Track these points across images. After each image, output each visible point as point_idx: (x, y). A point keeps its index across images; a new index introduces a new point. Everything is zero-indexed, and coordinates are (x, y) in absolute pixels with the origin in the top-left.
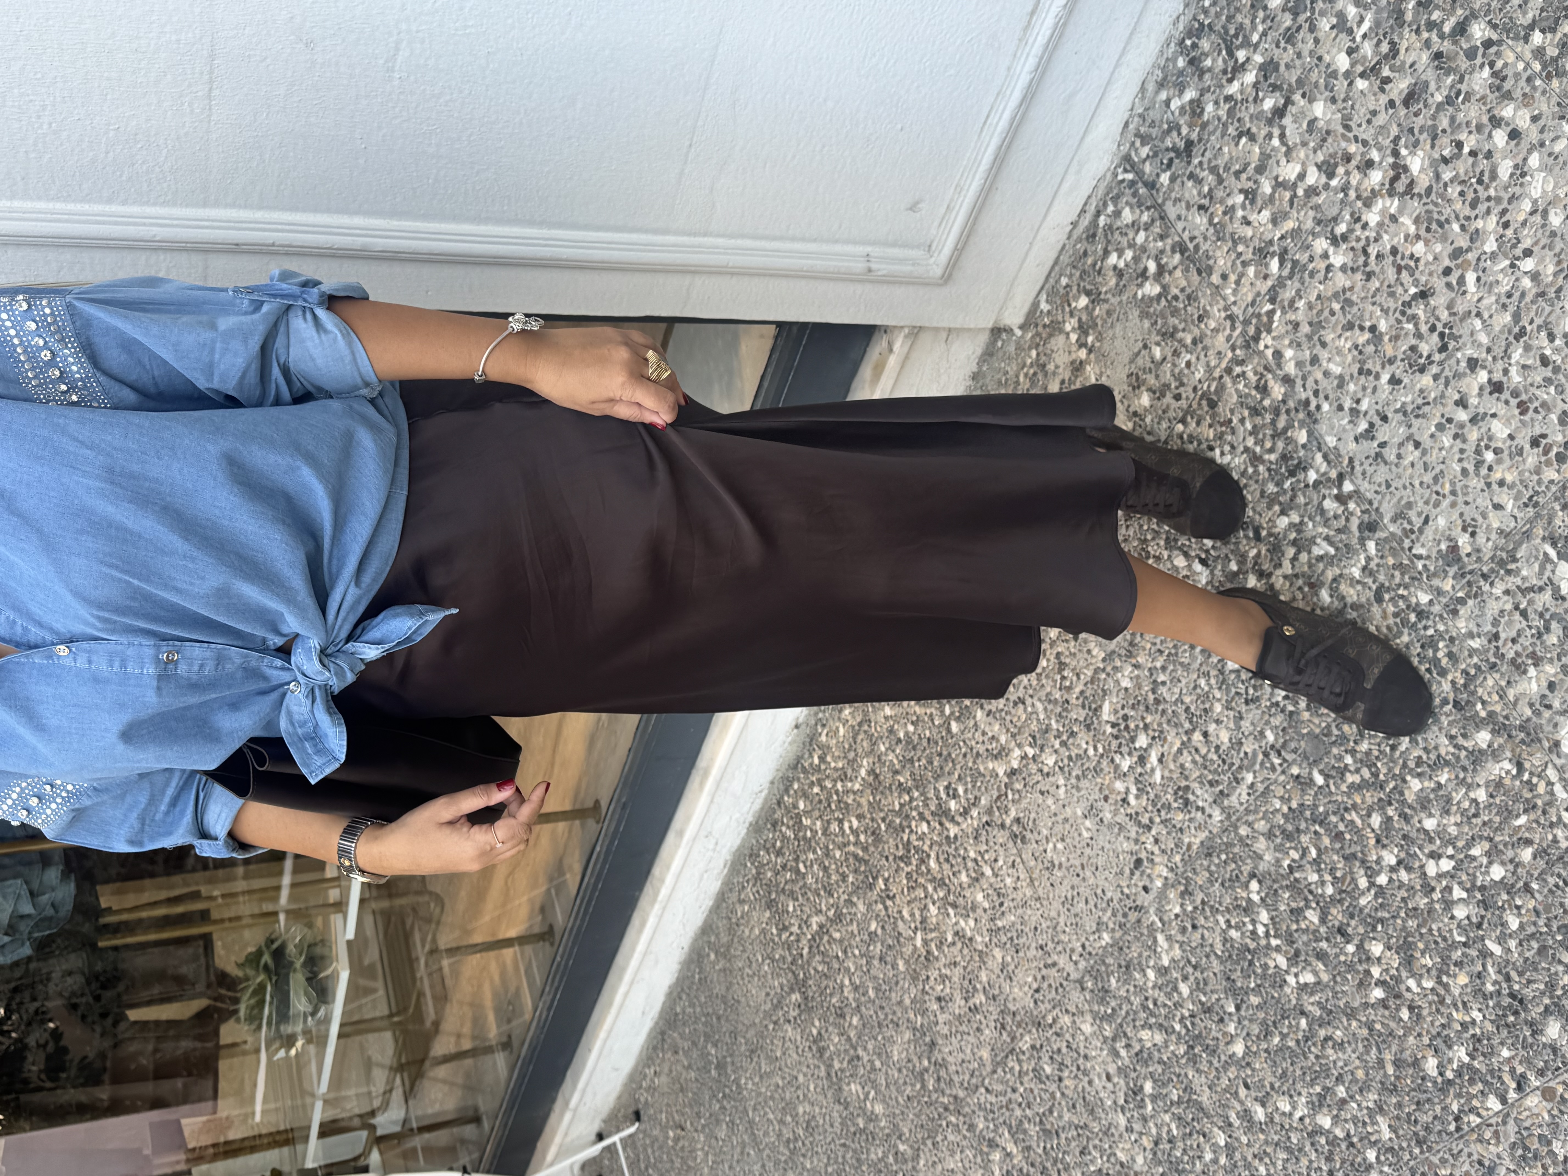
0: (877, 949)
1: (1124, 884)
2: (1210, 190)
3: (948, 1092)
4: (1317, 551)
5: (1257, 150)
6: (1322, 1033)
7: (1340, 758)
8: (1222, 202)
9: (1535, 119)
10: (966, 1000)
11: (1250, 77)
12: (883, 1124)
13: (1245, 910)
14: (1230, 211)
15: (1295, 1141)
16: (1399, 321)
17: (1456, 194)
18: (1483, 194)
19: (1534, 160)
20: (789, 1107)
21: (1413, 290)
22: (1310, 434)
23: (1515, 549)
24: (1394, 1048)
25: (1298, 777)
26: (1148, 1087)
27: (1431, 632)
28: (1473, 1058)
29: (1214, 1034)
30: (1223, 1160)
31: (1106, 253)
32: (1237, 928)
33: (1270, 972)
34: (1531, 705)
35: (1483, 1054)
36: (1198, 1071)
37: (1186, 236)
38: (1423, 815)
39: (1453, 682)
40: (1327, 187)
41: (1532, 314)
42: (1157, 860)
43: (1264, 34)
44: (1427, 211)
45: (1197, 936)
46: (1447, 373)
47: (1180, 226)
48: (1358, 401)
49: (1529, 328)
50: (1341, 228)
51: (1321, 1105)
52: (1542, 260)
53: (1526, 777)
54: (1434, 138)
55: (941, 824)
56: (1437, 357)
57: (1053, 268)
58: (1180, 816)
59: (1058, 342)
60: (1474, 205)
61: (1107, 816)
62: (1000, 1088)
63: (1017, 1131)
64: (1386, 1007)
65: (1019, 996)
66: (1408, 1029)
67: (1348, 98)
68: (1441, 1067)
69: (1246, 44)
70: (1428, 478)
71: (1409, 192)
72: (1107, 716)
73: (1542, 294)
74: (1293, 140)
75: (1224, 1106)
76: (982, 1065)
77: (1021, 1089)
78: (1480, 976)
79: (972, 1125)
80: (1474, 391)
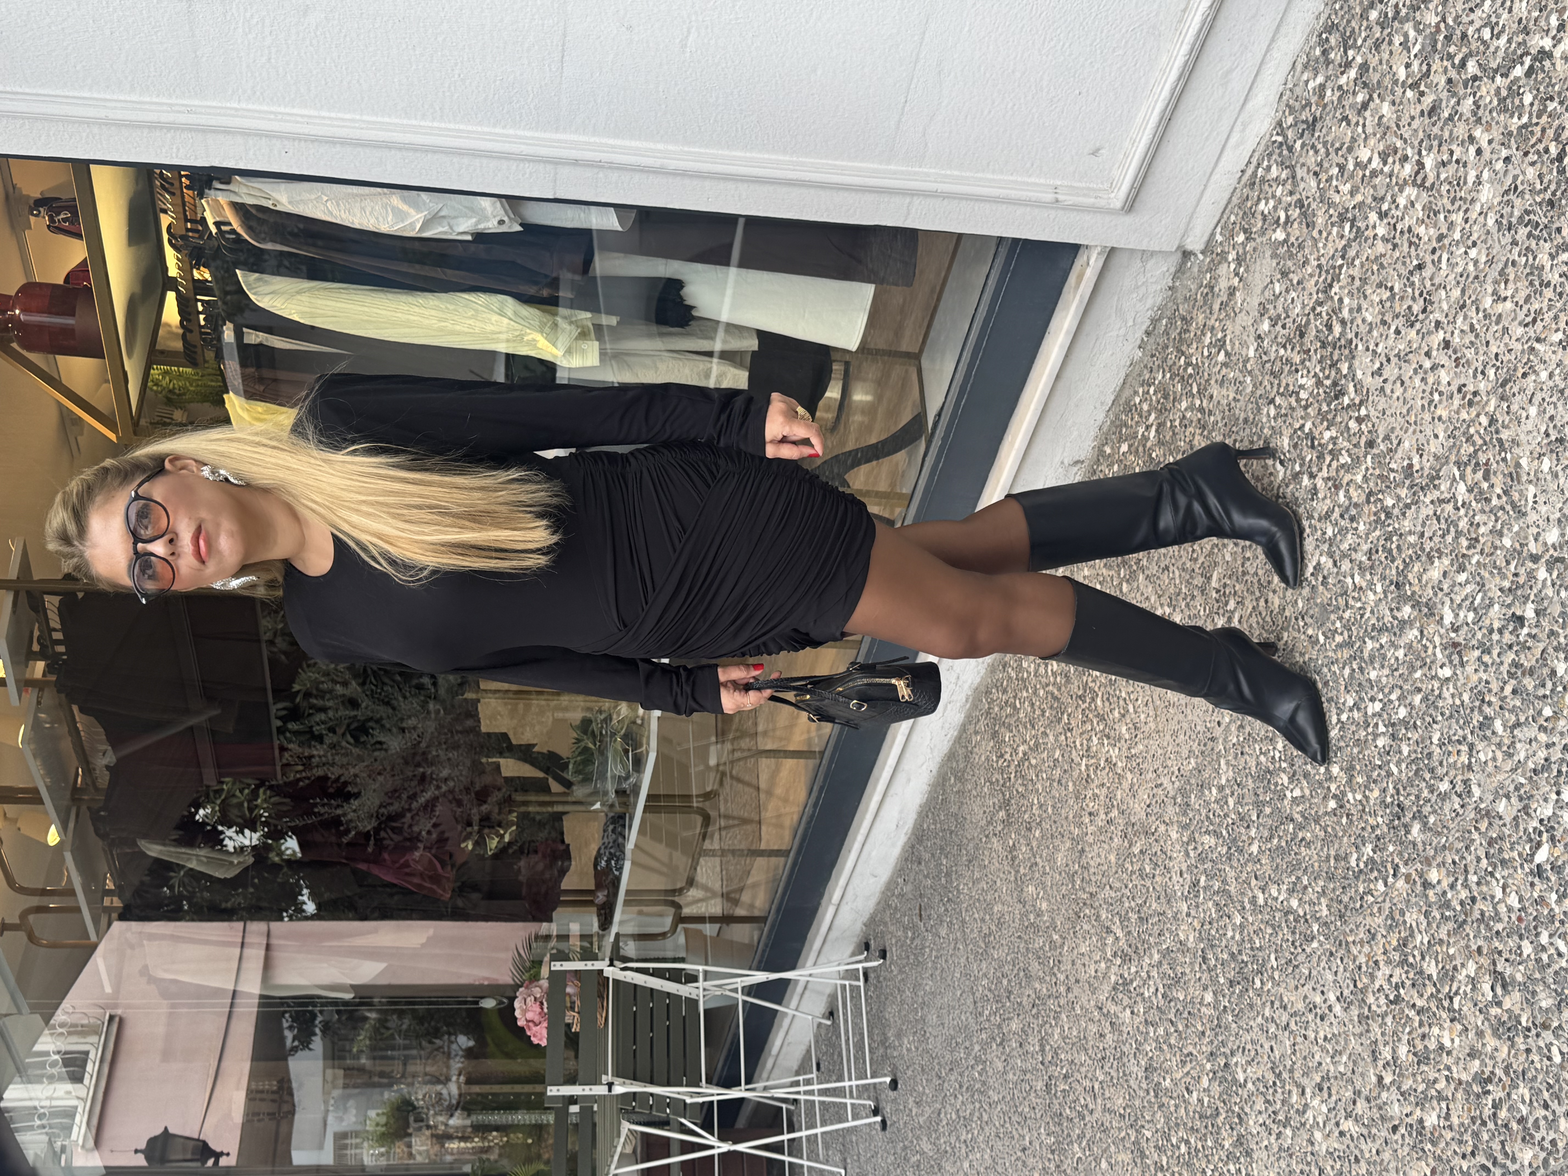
0: (1057, 773)
2: (1322, 160)
4: (1342, 461)
5: (1350, 134)
6: (1300, 835)
7: (1333, 623)
8: (1326, 172)
9: (1490, 142)
10: (1106, 814)
11: (1353, 73)
12: (1045, 918)
14: (1329, 180)
15: (1277, 919)
16: (1405, 285)
17: (1445, 192)
18: (1458, 195)
19: (1486, 175)
20: (988, 908)
21: (1415, 262)
22: (1350, 368)
23: (1440, 469)
24: (1336, 846)
25: (1311, 636)
26: (1203, 881)
27: (1390, 529)
28: (1374, 852)
29: (1243, 837)
30: (1237, 937)
31: (1259, 200)
32: (1265, 754)
33: (1279, 788)
34: (1433, 588)
35: (1380, 850)
36: (1231, 867)
37: (1304, 195)
38: (1371, 668)
39: (1397, 568)
40: (1382, 171)
41: (1471, 291)
43: (1365, 40)
44: (1430, 202)
45: (1242, 761)
46: (1424, 330)
47: (1302, 185)
48: (1377, 345)
49: (1467, 302)
50: (1385, 207)
51: (1293, 891)
52: (1480, 251)
53: (1424, 641)
54: (1440, 145)
56: (1421, 317)
57: (1226, 207)
59: (1223, 270)
60: (1453, 202)
62: (1117, 885)
63: (1124, 920)
64: (1335, 815)
65: (1138, 810)
66: (1345, 831)
67: (1401, 103)
68: (1358, 860)
69: (1354, 46)
70: (1404, 411)
71: (1422, 185)
72: (1214, 583)
73: (1476, 277)
74: (1369, 130)
75: (1243, 894)
76: (1110, 867)
77: (1130, 886)
78: (1384, 791)
79: (1098, 916)
80: (1435, 346)
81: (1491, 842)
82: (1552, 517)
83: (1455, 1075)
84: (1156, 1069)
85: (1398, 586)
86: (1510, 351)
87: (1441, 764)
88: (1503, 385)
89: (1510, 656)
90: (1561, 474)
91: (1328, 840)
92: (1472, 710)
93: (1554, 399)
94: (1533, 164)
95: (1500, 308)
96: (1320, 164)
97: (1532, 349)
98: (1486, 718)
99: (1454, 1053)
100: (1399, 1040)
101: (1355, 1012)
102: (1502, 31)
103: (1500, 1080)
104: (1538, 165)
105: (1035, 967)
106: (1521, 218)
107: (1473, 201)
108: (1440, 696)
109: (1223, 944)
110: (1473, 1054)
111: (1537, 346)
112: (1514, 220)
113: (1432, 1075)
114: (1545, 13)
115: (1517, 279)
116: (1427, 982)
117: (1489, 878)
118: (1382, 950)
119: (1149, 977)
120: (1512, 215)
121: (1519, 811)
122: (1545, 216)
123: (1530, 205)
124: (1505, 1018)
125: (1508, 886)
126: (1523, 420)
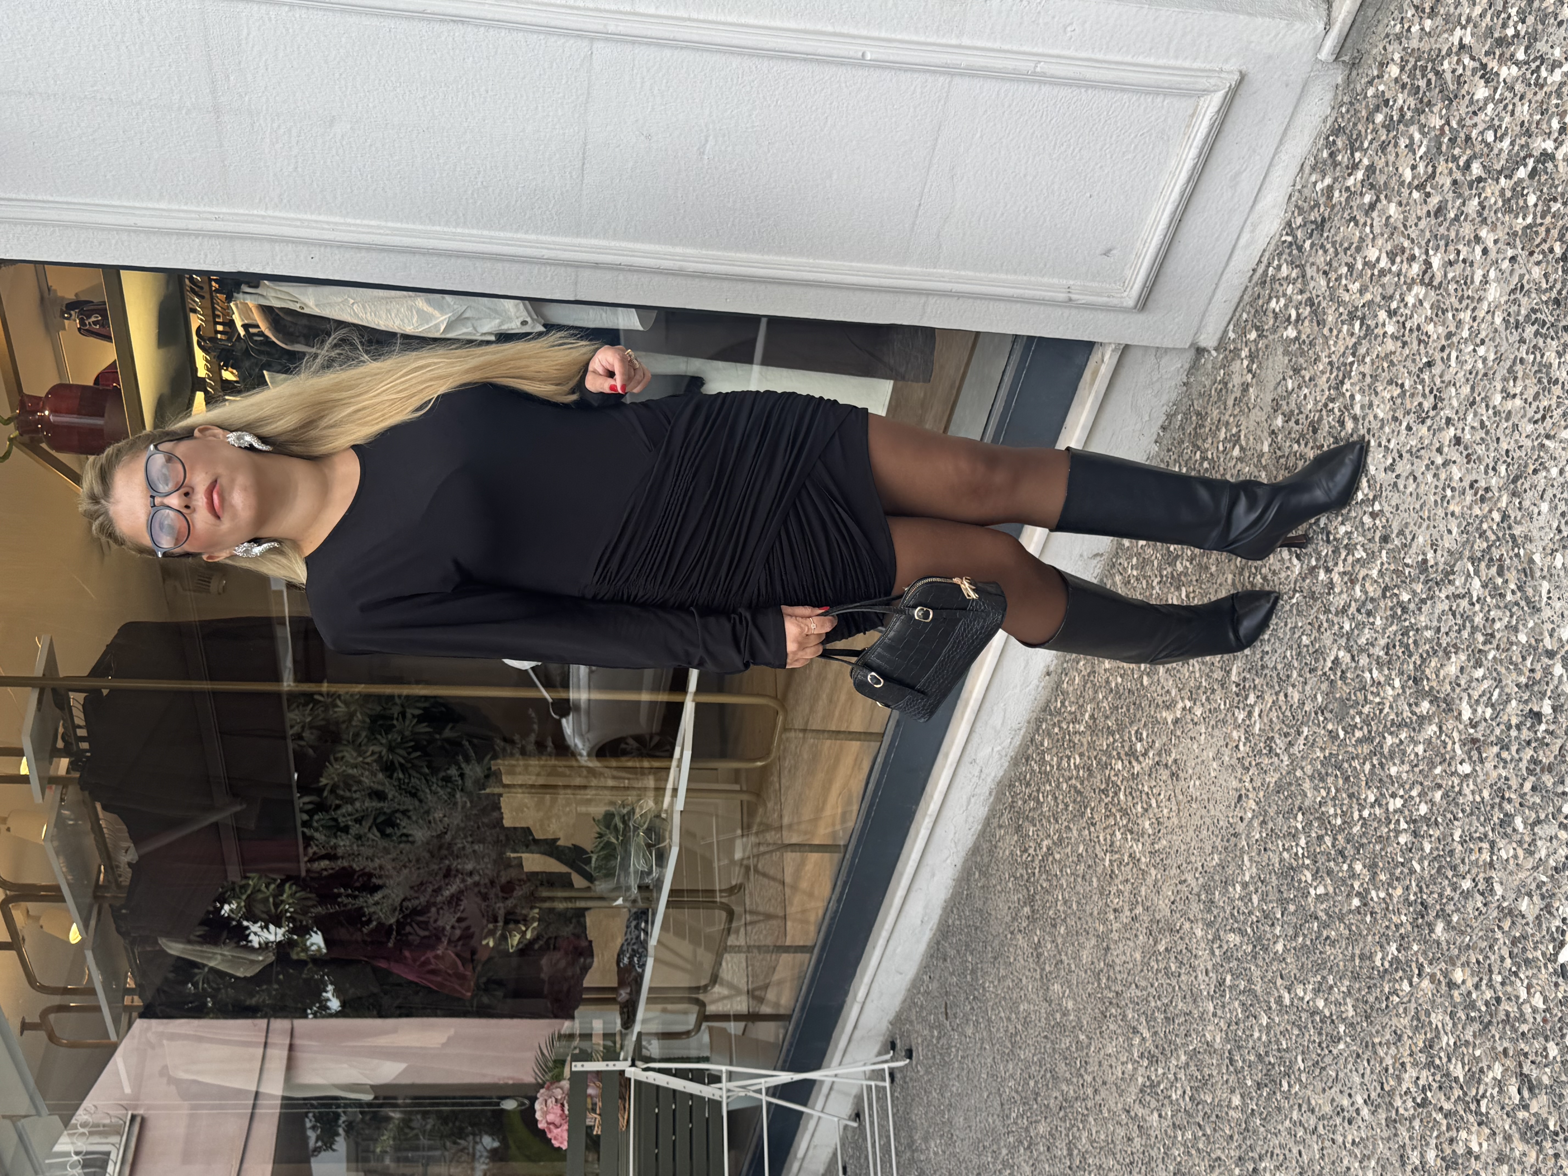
0: (1081, 868)
1: (1230, 815)
2: (1331, 260)
4: (1358, 556)
5: (1358, 234)
6: (1325, 933)
7: (1353, 718)
8: (1336, 271)
9: (1496, 242)
10: (1131, 910)
11: (1360, 175)
12: (1071, 1018)
13: (1294, 836)
14: (1339, 279)
15: (1303, 1019)
16: (1415, 382)
17: (1453, 291)
18: (1466, 294)
19: (1492, 274)
20: (1014, 1007)
21: (1425, 360)
23: (1454, 565)
24: (1361, 945)
25: (1331, 732)
26: (1228, 980)
27: (1407, 624)
28: (1399, 951)
29: (1268, 935)
30: (1264, 1038)
31: (1270, 298)
32: (1287, 850)
33: (1303, 885)
34: (1451, 683)
35: (1404, 949)
36: (1257, 966)
37: (1314, 293)
38: (1391, 764)
39: (1415, 663)
40: (1390, 270)
41: (1480, 389)
42: (1250, 796)
43: (1371, 143)
44: (1438, 301)
45: (1266, 857)
46: (1435, 427)
47: (1312, 284)
48: (1389, 441)
49: (1478, 399)
50: (1394, 305)
51: (1319, 991)
52: (1488, 349)
53: (1443, 737)
54: (1447, 245)
55: (1130, 763)
56: (1432, 413)
57: (1238, 305)
58: (1266, 761)
59: (1236, 366)
60: (1460, 301)
61: (1226, 759)
62: (1143, 983)
63: (1150, 1019)
64: (1359, 913)
65: (1163, 906)
66: (1369, 930)
67: (1408, 204)
68: (1383, 959)
69: (1361, 148)
70: (1418, 507)
71: (1430, 284)
72: (1234, 677)
73: (1485, 375)
74: (1377, 230)
75: (1268, 993)
76: (1135, 965)
77: (1156, 984)
78: (1407, 888)
79: (1125, 1016)
80: (1447, 443)
81: (1514, 942)
85: (1415, 681)
86: (1520, 447)
87: (1463, 861)
88: (1515, 481)
89: (1528, 753)
91: (1353, 938)
92: (1493, 807)
94: (1538, 263)
95: (1509, 405)
96: (1330, 264)
97: (1542, 446)
98: (1506, 815)
99: (1483, 1158)
100: (1427, 1144)
101: (1382, 1115)
102: (1505, 134)
104: (1544, 265)
105: (1062, 1068)
106: (1528, 316)
107: (1480, 300)
108: (1460, 793)
109: (1251, 1044)
111: (1547, 442)
112: (1521, 319)
114: (1546, 117)
115: (1525, 376)
116: (1454, 1085)
117: (1513, 978)
118: (1408, 1052)
119: (1176, 1079)
120: (1518, 313)
121: (1541, 910)
122: (1551, 314)
123: (1537, 304)
124: (1533, 1121)
125: (1533, 987)
126: (1535, 516)
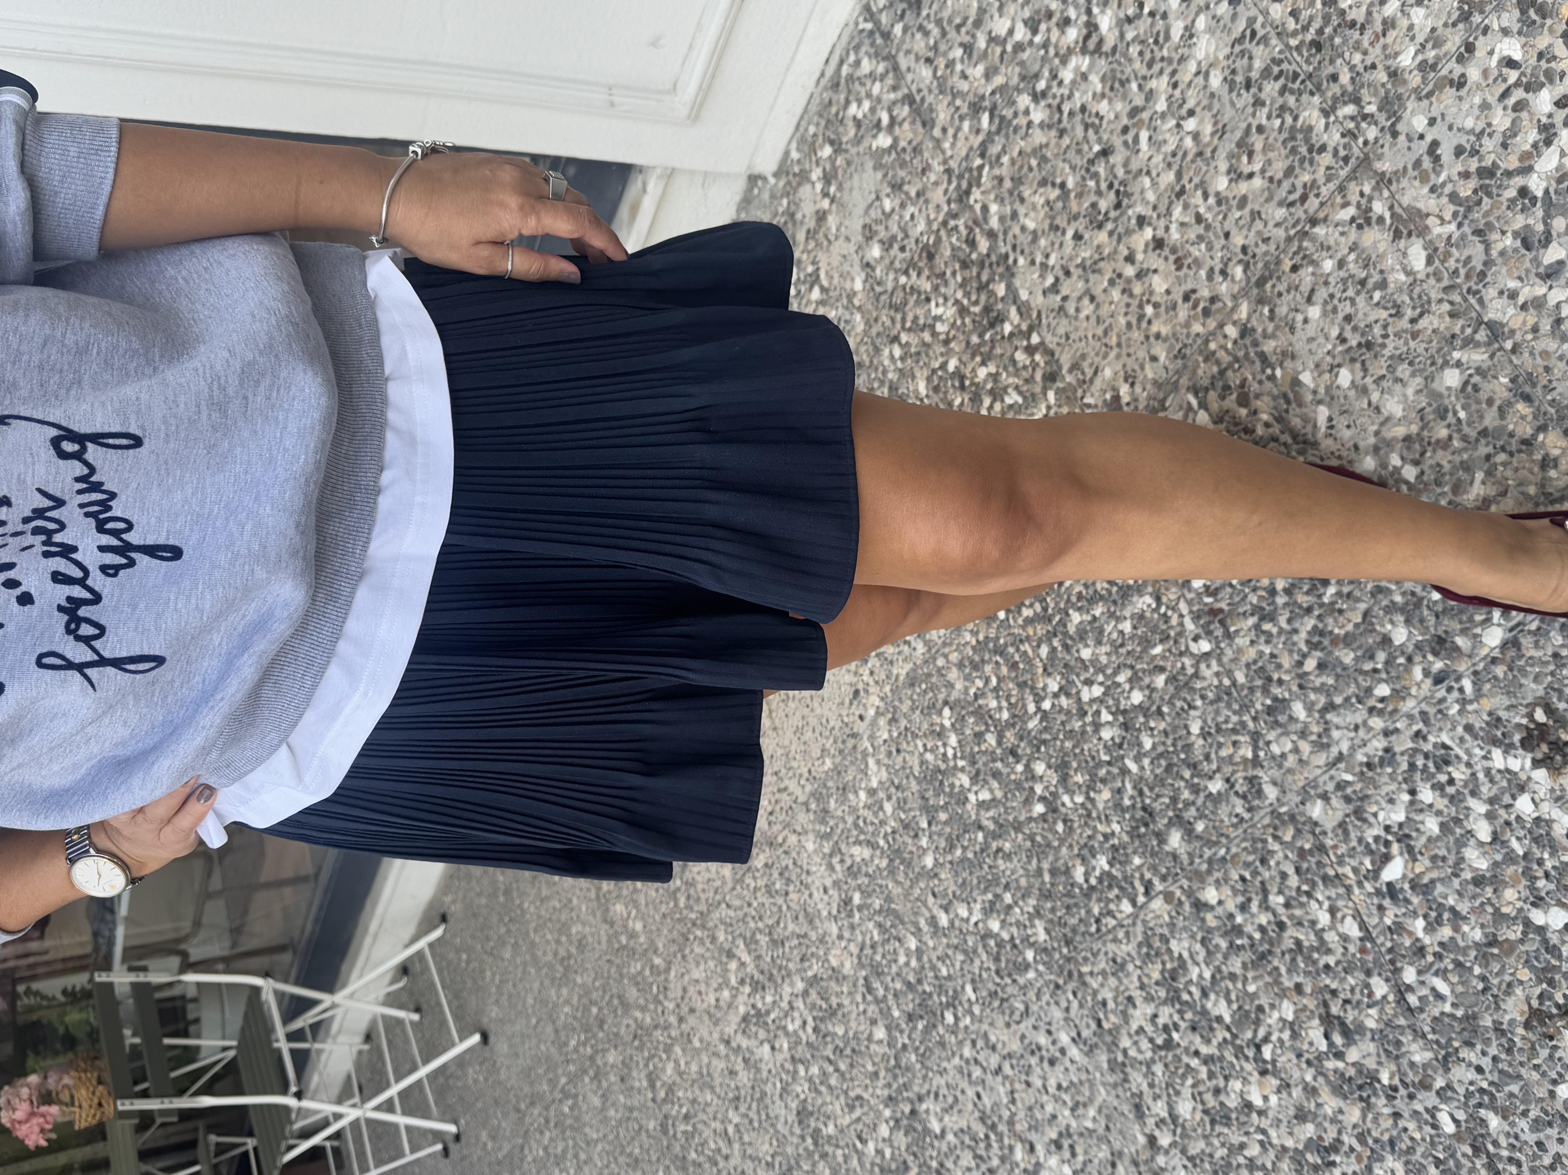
1: (844, 713)
2: (936, 43)
3: (696, 908)
6: (995, 845)
8: (945, 56)
12: (642, 940)
13: (939, 735)
14: (951, 64)
15: (970, 943)
16: (1084, 178)
17: (1136, 55)
18: (1158, 54)
19: (1201, 24)
20: (564, 929)
21: (1097, 148)
22: (1008, 287)
23: (1165, 399)
24: (1051, 858)
26: (857, 899)
28: (1112, 866)
29: (910, 848)
31: (848, 102)
32: (932, 751)
33: (957, 790)
35: (1120, 863)
36: (897, 883)
37: (914, 88)
38: (1081, 646)
40: (1031, 42)
41: (1191, 173)
42: (871, 690)
44: (1112, 70)
45: (899, 759)
46: (1120, 229)
47: (909, 77)
48: (1047, 257)
49: (1188, 186)
50: (1041, 85)
51: (992, 911)
52: (1202, 121)
53: (1163, 610)
56: (1113, 214)
57: (802, 117)
59: (806, 191)
60: (1150, 65)
62: (737, 903)
63: (751, 942)
64: (1045, 821)
66: (1062, 841)
68: (1087, 874)
70: (1100, 331)
71: (1098, 50)
73: (1200, 154)
75: (916, 914)
77: (755, 904)
78: (1119, 791)
79: (714, 939)
80: (1141, 247)
81: (1302, 853)
82: (1362, 444)
83: (1275, 1141)
84: (812, 1114)
86: (1266, 240)
87: (1207, 757)
88: (1261, 282)
89: (1310, 623)
90: (1372, 387)
91: (1037, 851)
92: (1252, 691)
93: (1350, 293)
95: (1243, 187)
96: (935, 48)
97: (1304, 234)
98: (1275, 699)
99: (1271, 1114)
100: (1178, 1093)
101: (1102, 1056)
103: (1352, 1149)
106: (1266, 70)
107: (1182, 59)
108: (1196, 675)
109: (894, 971)
110: (1302, 1116)
111: (1312, 229)
112: (1254, 75)
113: (1236, 1139)
116: (1215, 1025)
117: (1304, 899)
118: (1138, 984)
119: (792, 1008)
120: (1250, 68)
121: (1347, 815)
122: (1308, 62)
123: (1280, 52)
124: (1351, 1072)
125: (1339, 910)
126: (1299, 325)
